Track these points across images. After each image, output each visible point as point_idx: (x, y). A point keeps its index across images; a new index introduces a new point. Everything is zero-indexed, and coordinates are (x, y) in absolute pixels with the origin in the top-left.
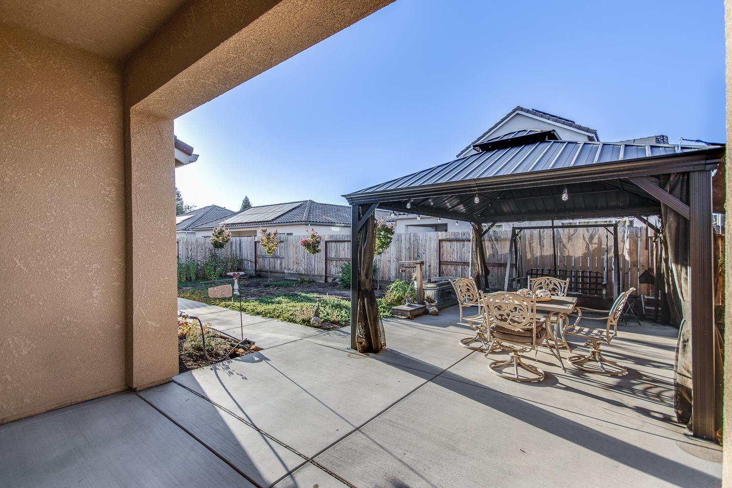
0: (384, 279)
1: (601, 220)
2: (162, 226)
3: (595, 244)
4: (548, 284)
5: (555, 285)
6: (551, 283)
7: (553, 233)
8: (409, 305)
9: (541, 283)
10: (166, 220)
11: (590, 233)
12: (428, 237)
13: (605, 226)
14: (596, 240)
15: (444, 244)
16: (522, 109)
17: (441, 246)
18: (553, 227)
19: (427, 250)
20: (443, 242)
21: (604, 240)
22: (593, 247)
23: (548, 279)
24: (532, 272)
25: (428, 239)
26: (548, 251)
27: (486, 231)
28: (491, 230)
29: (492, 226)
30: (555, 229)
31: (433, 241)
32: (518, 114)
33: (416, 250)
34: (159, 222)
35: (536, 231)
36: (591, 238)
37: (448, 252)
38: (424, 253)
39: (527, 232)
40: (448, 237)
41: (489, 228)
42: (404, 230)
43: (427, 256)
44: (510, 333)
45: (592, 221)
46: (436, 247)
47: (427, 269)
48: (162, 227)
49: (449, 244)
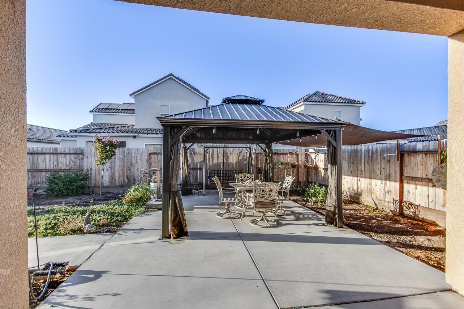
0: (97, 185)
1: (244, 145)
2: (13, 130)
3: (241, 156)
4: (245, 177)
5: (248, 177)
6: (246, 176)
7: (224, 151)
8: (157, 200)
9: (241, 177)
10: (17, 123)
11: (240, 150)
12: (140, 151)
13: (246, 148)
14: (242, 155)
15: (153, 156)
16: (173, 76)
17: (150, 157)
18: (224, 147)
19: (139, 161)
20: (152, 155)
21: (245, 155)
22: (241, 158)
23: (244, 175)
24: (212, 172)
25: (140, 153)
26: (221, 160)
27: (189, 148)
28: (192, 148)
29: (192, 145)
30: (225, 149)
31: (144, 154)
32: (171, 78)
33: (129, 161)
34: (10, 125)
35: (215, 149)
36: (240, 154)
37: (155, 162)
38: (136, 163)
39: (211, 149)
40: (155, 151)
41: (190, 147)
42: (85, 145)
43: (139, 165)
44: (265, 203)
45: (241, 145)
46: (146, 158)
47: (139, 174)
48: (13, 133)
49: (156, 156)
